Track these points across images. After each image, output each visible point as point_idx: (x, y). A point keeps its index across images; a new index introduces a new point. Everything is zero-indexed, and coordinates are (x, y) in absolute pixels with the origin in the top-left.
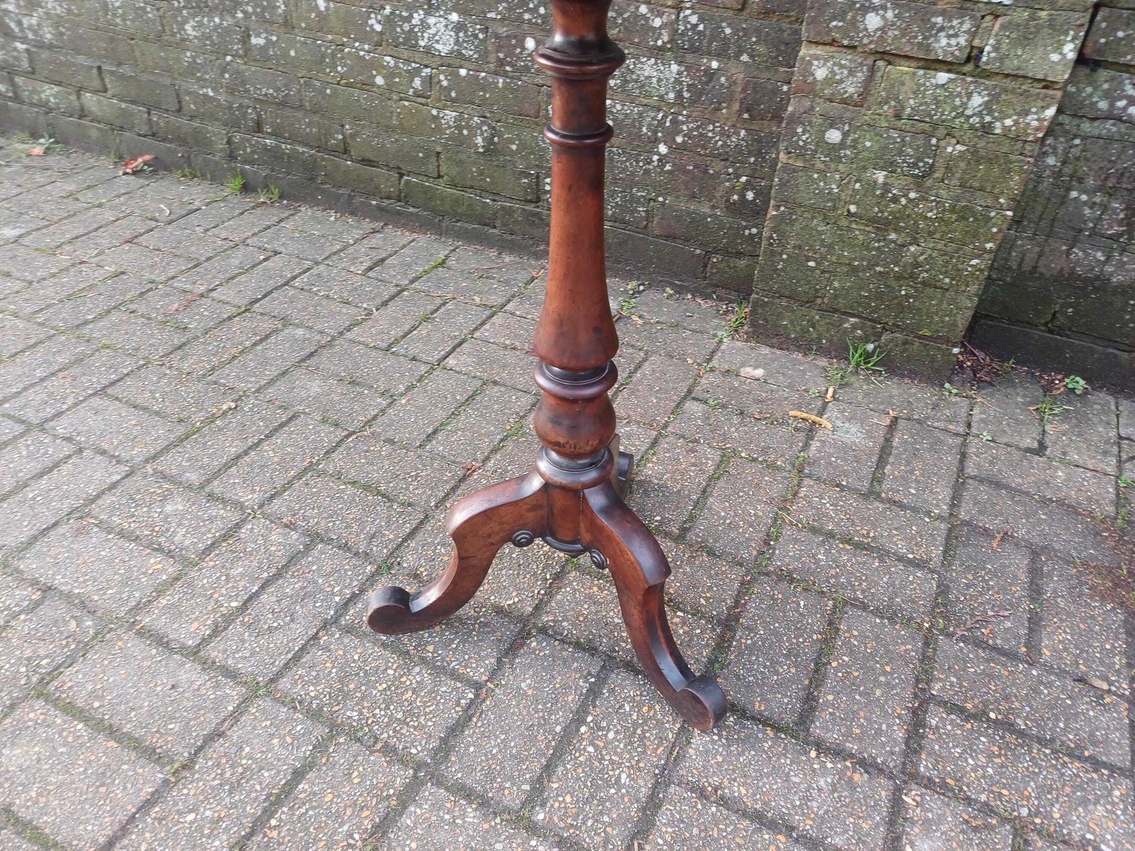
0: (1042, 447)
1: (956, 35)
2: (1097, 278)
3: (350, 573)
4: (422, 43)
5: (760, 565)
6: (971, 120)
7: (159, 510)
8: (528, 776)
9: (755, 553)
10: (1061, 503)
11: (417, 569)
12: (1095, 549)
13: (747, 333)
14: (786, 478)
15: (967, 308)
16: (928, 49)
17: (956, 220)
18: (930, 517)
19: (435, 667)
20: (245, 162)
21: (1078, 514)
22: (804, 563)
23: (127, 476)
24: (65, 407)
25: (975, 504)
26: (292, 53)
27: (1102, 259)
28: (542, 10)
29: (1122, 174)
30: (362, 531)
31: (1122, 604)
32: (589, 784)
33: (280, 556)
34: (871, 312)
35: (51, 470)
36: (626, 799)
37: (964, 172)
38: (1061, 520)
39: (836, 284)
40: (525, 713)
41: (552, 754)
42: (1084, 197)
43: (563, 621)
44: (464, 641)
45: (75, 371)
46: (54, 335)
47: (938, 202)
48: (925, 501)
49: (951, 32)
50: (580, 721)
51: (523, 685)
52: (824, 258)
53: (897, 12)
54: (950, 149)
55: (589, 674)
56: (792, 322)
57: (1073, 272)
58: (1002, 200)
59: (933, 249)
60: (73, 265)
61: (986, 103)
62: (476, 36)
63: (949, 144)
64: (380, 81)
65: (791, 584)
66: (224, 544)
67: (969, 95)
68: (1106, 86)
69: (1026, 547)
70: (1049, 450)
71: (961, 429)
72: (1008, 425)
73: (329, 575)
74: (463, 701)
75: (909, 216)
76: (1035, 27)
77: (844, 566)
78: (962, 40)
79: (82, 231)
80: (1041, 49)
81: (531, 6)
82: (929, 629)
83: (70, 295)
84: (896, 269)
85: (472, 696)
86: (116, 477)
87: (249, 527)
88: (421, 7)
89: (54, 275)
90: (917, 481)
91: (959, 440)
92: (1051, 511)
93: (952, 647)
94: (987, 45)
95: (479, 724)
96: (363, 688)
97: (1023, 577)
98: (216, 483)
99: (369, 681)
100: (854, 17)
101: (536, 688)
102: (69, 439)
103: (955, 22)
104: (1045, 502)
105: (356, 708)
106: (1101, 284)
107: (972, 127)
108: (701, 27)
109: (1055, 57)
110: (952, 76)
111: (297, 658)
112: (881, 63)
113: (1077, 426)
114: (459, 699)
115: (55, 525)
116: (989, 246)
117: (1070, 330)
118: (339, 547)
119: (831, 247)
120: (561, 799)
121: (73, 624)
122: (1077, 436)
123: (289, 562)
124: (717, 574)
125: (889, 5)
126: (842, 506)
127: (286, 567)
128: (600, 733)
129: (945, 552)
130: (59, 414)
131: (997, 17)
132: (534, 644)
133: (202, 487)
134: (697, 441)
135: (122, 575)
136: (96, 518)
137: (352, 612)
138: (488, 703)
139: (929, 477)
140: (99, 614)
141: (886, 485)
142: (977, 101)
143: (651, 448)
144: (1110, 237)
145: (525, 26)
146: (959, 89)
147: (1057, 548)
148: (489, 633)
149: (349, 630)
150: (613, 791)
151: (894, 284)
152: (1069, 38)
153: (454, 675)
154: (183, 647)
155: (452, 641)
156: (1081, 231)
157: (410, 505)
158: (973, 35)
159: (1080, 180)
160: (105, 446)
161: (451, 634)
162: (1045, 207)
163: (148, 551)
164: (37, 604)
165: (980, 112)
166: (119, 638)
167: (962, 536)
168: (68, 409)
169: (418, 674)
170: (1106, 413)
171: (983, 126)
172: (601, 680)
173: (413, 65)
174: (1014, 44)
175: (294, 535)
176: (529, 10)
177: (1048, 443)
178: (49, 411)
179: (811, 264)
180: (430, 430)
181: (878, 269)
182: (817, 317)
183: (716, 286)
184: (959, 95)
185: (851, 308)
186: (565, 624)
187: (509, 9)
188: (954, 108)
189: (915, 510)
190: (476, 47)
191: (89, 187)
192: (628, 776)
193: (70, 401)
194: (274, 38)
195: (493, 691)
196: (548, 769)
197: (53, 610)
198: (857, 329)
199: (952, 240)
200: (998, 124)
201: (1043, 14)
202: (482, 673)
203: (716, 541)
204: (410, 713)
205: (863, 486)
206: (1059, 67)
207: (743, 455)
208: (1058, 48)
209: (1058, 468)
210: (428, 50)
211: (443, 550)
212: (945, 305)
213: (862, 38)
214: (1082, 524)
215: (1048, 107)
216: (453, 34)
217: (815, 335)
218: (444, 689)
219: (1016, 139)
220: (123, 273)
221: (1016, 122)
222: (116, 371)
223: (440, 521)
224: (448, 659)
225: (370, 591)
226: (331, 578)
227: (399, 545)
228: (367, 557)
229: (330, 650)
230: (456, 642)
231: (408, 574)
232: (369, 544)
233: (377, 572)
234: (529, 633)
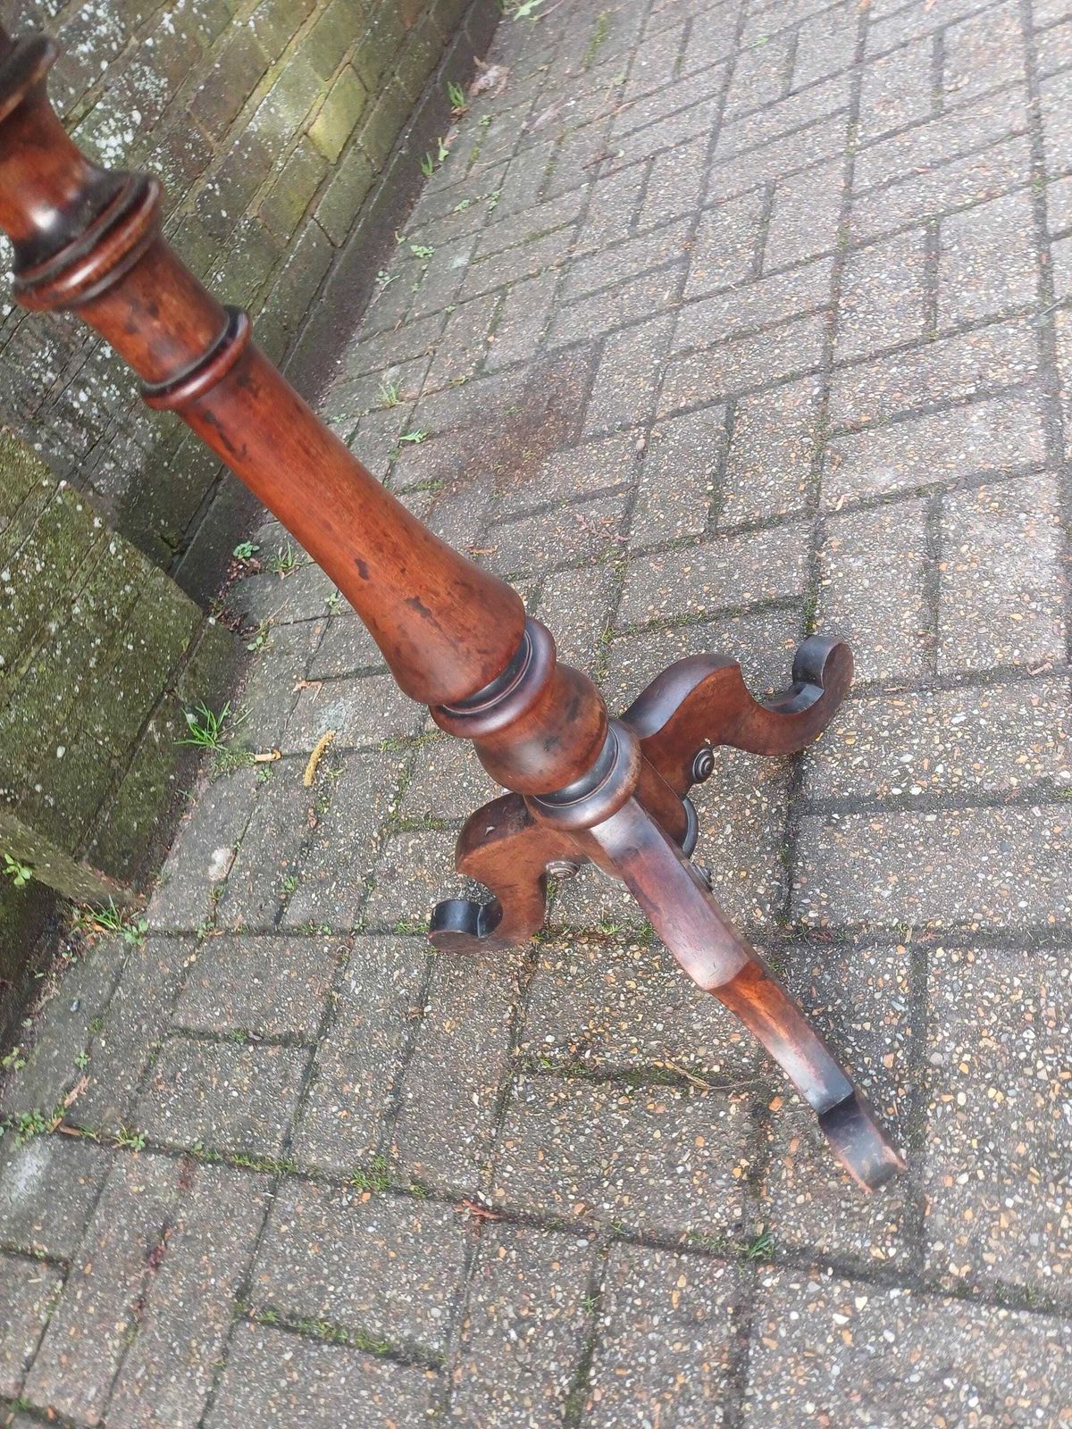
2: (133, 480)
3: (794, 1316)
8: (1020, 817)
11: (741, 1183)
12: (476, 490)
13: (137, 892)
14: (428, 750)
15: (166, 583)
17: (56, 542)
19: (919, 1033)
27: (113, 465)
29: (23, 400)
31: (541, 458)
32: (989, 748)
34: (146, 698)
36: (985, 704)
39: (98, 729)
40: (929, 869)
41: (972, 807)
43: (756, 895)
44: (852, 1016)
47: (26, 551)
50: (906, 801)
51: (886, 894)
52: (57, 731)
55: (829, 824)
56: (136, 814)
57: (121, 500)
58: (45, 483)
59: (84, 586)
69: (485, 532)
71: (322, 623)
73: (816, 1362)
74: (955, 958)
75: (32, 593)
82: (622, 561)
84: (98, 641)
85: (940, 952)
93: (638, 538)
95: (978, 916)
96: (1014, 1126)
97: (528, 521)
99: (997, 1123)
101: (885, 875)
105: (1057, 1114)
106: (140, 480)
111: (1020, 1300)
114: (954, 965)
116: (97, 523)
117: (184, 533)
118: (740, 1386)
119: (44, 714)
120: (1028, 767)
128: (911, 770)
132: (812, 914)
134: (370, 879)
137: (876, 1253)
138: (939, 923)
143: (393, 932)
144: (91, 447)
147: (481, 513)
148: (819, 988)
149: (916, 1231)
150: (983, 722)
151: (115, 655)
153: (918, 996)
155: (859, 1035)
157: (594, 1292)
161: (849, 1044)
169: (943, 1052)
172: (830, 806)
179: (60, 752)
180: (388, 1369)
181: (92, 664)
182: (137, 775)
183: (22, 967)
185: (136, 722)
186: (761, 891)
192: (954, 716)
195: (916, 929)
196: (996, 801)
198: (164, 726)
199: (79, 560)
202: (895, 957)
204: (1017, 1021)
207: (391, 809)
212: (158, 606)
217: (162, 787)
218: (949, 997)
223: (620, 1204)
224: (895, 1022)
225: (820, 1243)
226: (821, 1349)
227: (697, 1252)
228: (743, 1307)
229: (975, 1240)
230: (859, 1027)
231: (756, 1194)
232: (712, 1320)
233: (772, 1260)
234: (797, 930)
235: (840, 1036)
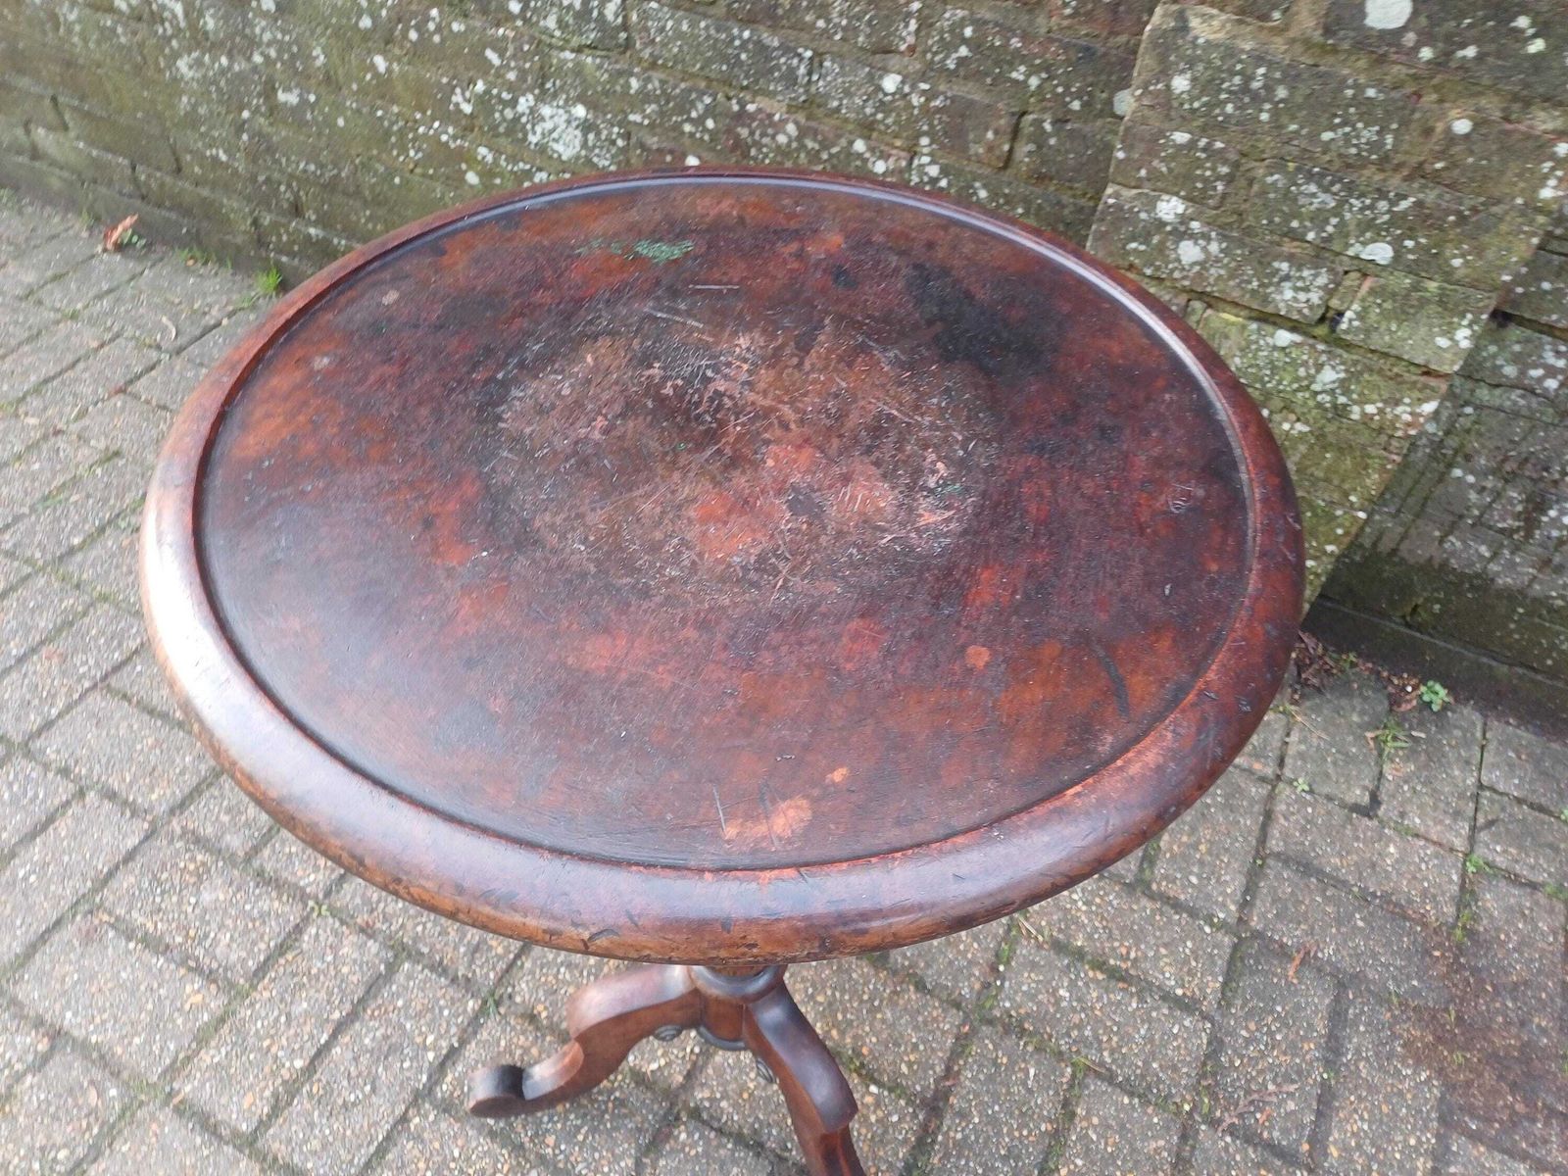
0: (1375, 800)
1: (1306, 289)
2: (1477, 576)
3: (446, 1013)
4: (533, 139)
5: (983, 1007)
6: (1319, 398)
7: (193, 900)
9: (977, 986)
10: (1386, 898)
11: (533, 1008)
12: (1420, 980)
16: (1266, 299)
18: (1212, 925)
20: (280, 252)
21: (1405, 917)
22: (1039, 1004)
23: (147, 838)
24: (54, 712)
25: (1274, 902)
26: (341, 122)
27: (1487, 555)
28: (710, 124)
29: (1526, 460)
30: (461, 939)
31: (1440, 1072)
33: (356, 979)
35: (44, 827)
37: (1304, 456)
38: (1382, 928)
42: (1471, 479)
43: (722, 1098)
44: (593, 1130)
45: (64, 643)
46: (29, 576)
48: (1208, 896)
49: (1300, 284)
53: (1224, 245)
54: (1286, 426)
57: (1444, 564)
58: (1353, 498)
60: (45, 437)
61: (1342, 381)
62: (613, 143)
63: (1286, 420)
64: (472, 178)
65: (1021, 1038)
66: (282, 961)
67: (1319, 367)
68: (1517, 348)
69: (1330, 974)
70: (1383, 807)
71: (1269, 771)
72: (1335, 763)
73: (419, 1015)
76: (1418, 300)
77: (1093, 1008)
78: (1315, 297)
79: (51, 369)
80: (1423, 331)
81: (694, 114)
82: (1190, 1114)
83: (45, 498)
86: (132, 841)
87: (314, 931)
88: (531, 90)
89: (19, 457)
90: (1201, 863)
91: (1264, 790)
92: (1371, 914)
93: (1215, 1143)
94: (1348, 308)
97: (1321, 1027)
98: (266, 852)
100: (1162, 243)
102: (65, 772)
103: (1306, 273)
104: (1365, 898)
106: (1482, 583)
107: (1319, 405)
108: (943, 183)
109: (1443, 342)
110: (1297, 338)
111: (381, 1151)
112: (1197, 305)
113: (1426, 766)
115: (58, 923)
116: (1330, 548)
117: (1434, 628)
118: (432, 969)
121: (93, 1094)
122: (1424, 784)
123: (368, 992)
124: (925, 1023)
125: (1213, 234)
126: (1099, 906)
127: (362, 1002)
129: (1225, 984)
130: (48, 725)
131: (1365, 275)
132: (683, 1136)
133: (248, 858)
135: (151, 1013)
136: (110, 914)
137: (450, 1077)
139: (1218, 856)
140: (125, 1075)
141: (1161, 869)
142: (1329, 376)
144: (1502, 531)
145: (687, 141)
146: (1305, 357)
147: (1370, 976)
148: (625, 1116)
149: (447, 1107)
152: (1465, 322)
154: (236, 1134)
155: (578, 1129)
156: (1461, 517)
158: (1330, 293)
159: (1468, 458)
160: (114, 783)
161: (577, 1118)
162: (1417, 482)
163: (182, 971)
164: (45, 1059)
165: (1333, 390)
166: (153, 1118)
167: (1250, 956)
168: (60, 715)
170: (1467, 743)
171: (1335, 406)
173: (521, 165)
174: (1385, 315)
175: (373, 946)
176: (689, 120)
177: (1383, 796)
178: (34, 721)
184: (1305, 364)
186: (724, 1104)
187: (662, 113)
188: (1297, 379)
189: (1193, 913)
190: (613, 157)
191: (56, 278)
193: (60, 704)
194: (312, 98)
197: (69, 1069)
200: (1356, 409)
201: (1432, 286)
203: (928, 965)
205: (1129, 870)
206: (1448, 356)
208: (1449, 333)
209: (1390, 840)
210: (542, 149)
211: (568, 976)
213: (1172, 271)
214: (1409, 935)
215: (1427, 400)
216: (578, 133)
219: (1380, 430)
220: (117, 454)
221: (1381, 411)
222: (120, 644)
224: (572, 1159)
225: (473, 1044)
226: (422, 1021)
227: (511, 966)
228: (468, 984)
229: (422, 1141)
230: (583, 1131)
231: (522, 1016)
232: (472, 961)
233: (482, 1011)
234: (677, 1118)
235: (585, 1115)
